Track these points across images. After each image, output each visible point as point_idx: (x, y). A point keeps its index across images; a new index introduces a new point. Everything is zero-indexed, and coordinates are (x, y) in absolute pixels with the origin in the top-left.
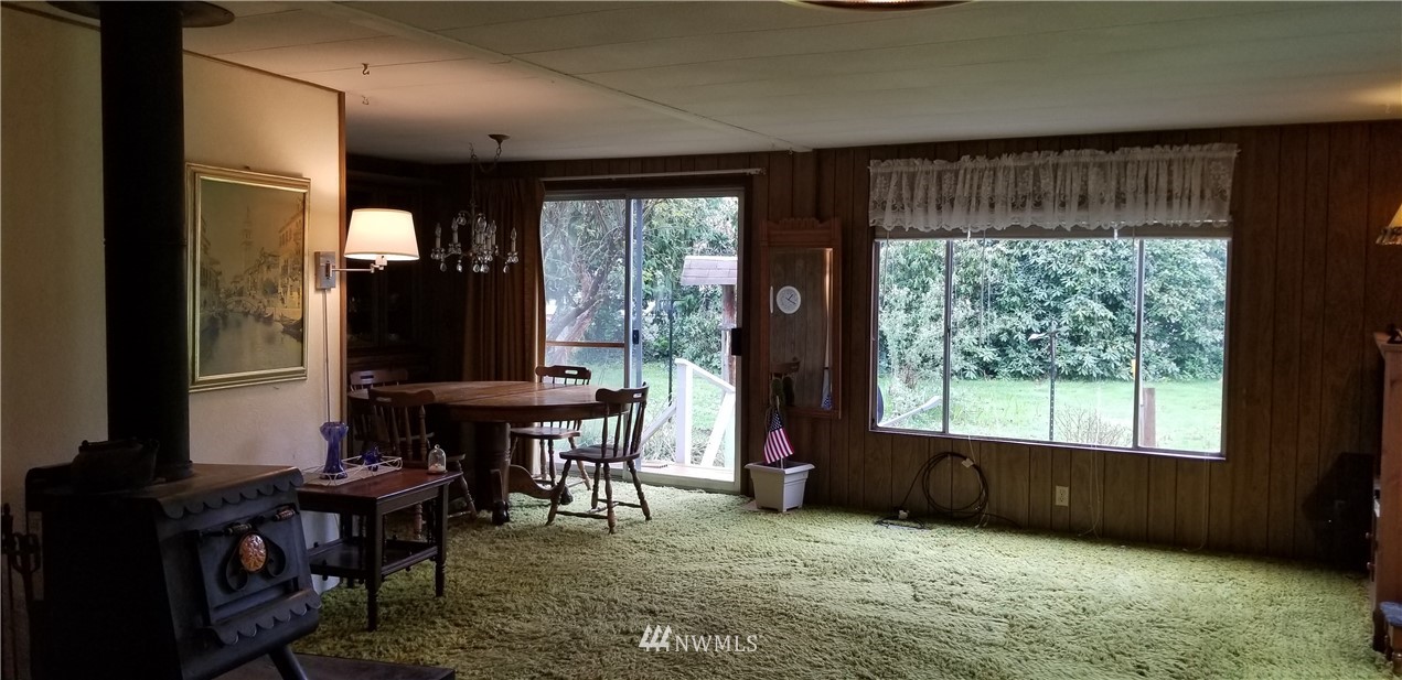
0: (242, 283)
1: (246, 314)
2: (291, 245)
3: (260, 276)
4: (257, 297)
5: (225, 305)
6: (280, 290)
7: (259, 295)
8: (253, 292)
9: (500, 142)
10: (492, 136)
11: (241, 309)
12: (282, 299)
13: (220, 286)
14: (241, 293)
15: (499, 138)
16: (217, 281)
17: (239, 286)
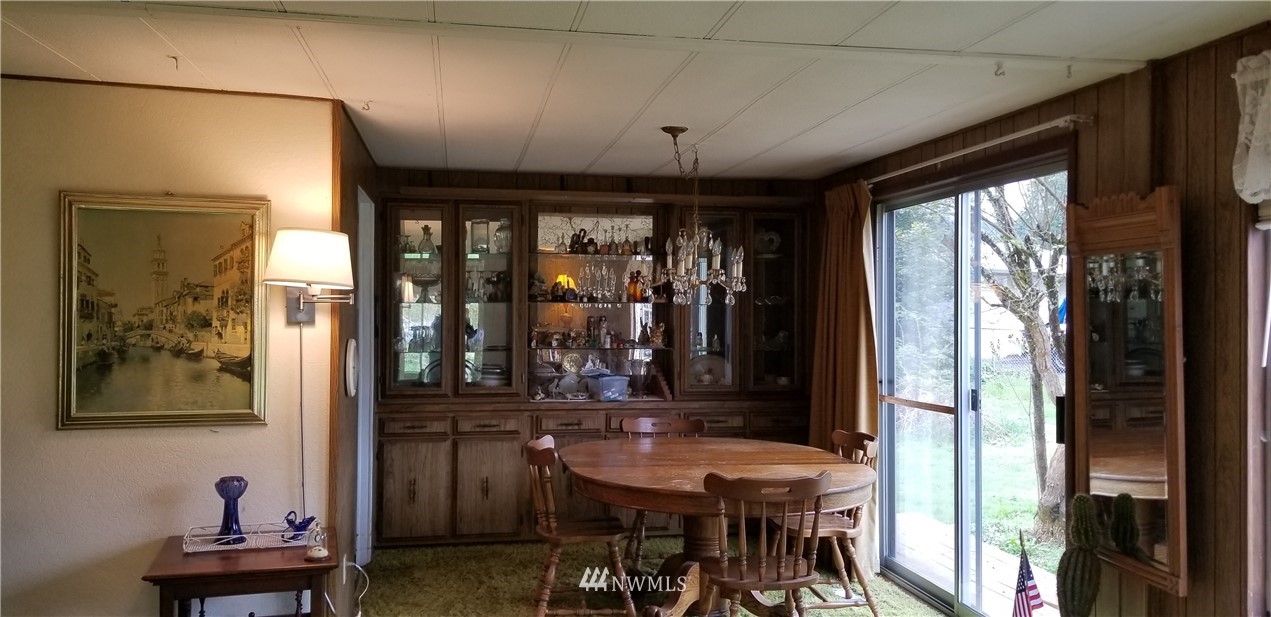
0: (151, 317)
1: (158, 349)
2: (234, 275)
3: (181, 308)
4: (176, 330)
5: (123, 339)
6: (215, 323)
7: (180, 329)
8: (169, 326)
9: (675, 137)
10: (666, 129)
11: (149, 343)
12: (220, 335)
13: (114, 318)
14: (149, 326)
15: (674, 131)
16: (110, 315)
17: (145, 319)
